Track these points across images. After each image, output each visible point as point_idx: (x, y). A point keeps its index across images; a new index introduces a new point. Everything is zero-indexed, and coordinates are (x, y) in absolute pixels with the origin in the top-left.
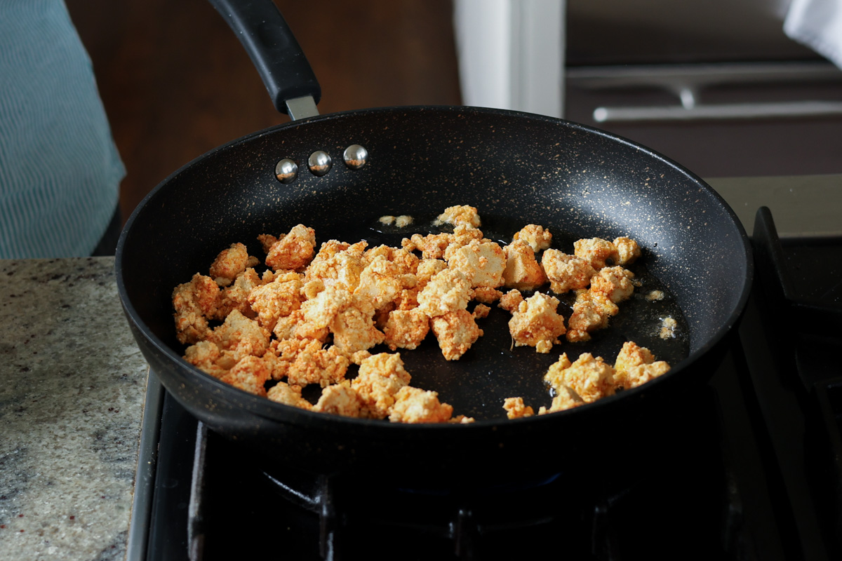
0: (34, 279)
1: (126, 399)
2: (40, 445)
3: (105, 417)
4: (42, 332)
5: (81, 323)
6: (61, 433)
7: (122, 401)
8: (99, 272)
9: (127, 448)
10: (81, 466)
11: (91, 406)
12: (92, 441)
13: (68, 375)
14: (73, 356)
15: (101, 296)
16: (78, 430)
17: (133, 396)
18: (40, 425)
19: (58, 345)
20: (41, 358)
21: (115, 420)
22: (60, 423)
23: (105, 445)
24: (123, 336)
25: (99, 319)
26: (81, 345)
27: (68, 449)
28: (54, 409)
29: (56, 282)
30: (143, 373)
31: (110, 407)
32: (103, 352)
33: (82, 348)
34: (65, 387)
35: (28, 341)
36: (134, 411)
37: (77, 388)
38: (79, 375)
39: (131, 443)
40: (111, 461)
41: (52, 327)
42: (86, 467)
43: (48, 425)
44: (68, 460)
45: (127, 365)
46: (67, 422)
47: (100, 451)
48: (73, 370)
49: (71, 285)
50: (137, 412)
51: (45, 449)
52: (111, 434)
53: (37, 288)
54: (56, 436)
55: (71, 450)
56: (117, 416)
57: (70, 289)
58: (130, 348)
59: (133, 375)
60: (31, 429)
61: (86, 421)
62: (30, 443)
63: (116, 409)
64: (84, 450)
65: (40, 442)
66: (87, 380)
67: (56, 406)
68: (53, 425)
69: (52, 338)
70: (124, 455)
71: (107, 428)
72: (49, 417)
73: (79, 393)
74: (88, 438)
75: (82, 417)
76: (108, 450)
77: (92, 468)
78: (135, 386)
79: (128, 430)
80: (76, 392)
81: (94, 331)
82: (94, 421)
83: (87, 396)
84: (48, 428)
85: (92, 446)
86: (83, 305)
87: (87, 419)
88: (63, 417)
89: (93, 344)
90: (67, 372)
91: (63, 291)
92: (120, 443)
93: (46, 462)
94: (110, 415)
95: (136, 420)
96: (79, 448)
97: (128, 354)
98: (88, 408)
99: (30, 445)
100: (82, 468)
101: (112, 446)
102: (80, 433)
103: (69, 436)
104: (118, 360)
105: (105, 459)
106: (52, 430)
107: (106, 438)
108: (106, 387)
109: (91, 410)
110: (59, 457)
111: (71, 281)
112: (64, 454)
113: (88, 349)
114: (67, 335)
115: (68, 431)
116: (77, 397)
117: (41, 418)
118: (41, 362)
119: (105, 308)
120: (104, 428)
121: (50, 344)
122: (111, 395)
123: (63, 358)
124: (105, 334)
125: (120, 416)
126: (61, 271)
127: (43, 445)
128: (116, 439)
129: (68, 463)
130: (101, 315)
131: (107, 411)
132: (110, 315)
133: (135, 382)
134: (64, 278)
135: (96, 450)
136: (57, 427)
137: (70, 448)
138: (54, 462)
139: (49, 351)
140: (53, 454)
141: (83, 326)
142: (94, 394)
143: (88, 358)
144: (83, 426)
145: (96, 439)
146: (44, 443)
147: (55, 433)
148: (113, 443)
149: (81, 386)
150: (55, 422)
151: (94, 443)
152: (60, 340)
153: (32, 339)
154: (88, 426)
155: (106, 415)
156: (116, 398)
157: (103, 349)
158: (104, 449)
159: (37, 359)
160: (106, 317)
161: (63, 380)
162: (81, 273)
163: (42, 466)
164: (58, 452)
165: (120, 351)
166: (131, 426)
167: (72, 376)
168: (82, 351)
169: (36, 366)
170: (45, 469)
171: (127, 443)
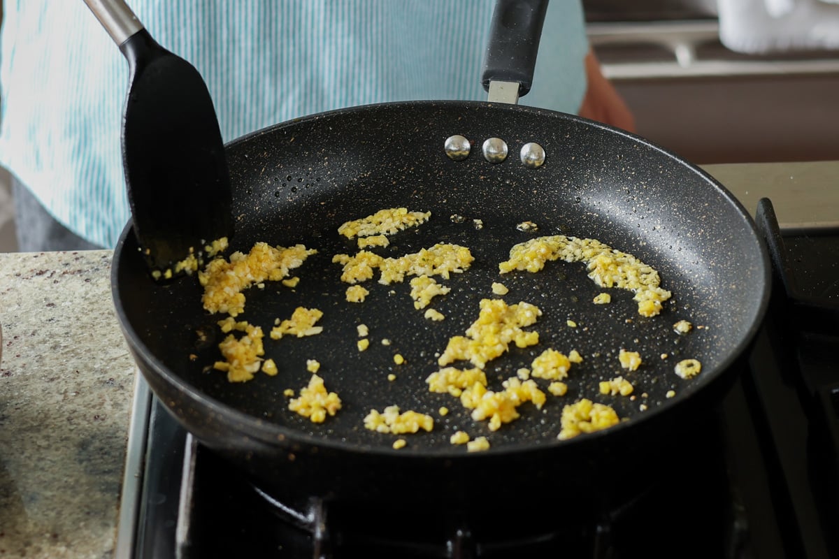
0: (18, 275)
1: (112, 405)
2: (23, 457)
3: (90, 425)
4: (25, 333)
5: (67, 323)
6: (44, 443)
7: (108, 407)
8: (85, 268)
9: (113, 459)
10: (65, 479)
11: (76, 414)
12: (77, 451)
13: (52, 380)
14: (57, 359)
15: (87, 293)
16: (62, 440)
17: (120, 402)
18: (23, 435)
19: (41, 346)
20: (24, 361)
21: (101, 428)
22: (44, 433)
23: (90, 456)
24: (109, 337)
25: (85, 319)
26: (65, 347)
27: (51, 461)
28: (37, 417)
29: (41, 278)
30: (131, 377)
31: (96, 414)
32: (88, 354)
33: (67, 350)
34: (49, 393)
35: (10, 343)
36: (121, 418)
37: (61, 394)
38: (64, 380)
39: (118, 454)
40: (97, 474)
41: (36, 328)
42: (70, 480)
43: (31, 435)
44: (52, 473)
45: (113, 368)
46: (51, 431)
47: (85, 463)
48: (57, 374)
49: (55, 282)
50: (124, 420)
51: (28, 462)
52: (97, 444)
53: (20, 284)
54: (39, 446)
55: (54, 462)
56: (103, 424)
57: (55, 285)
58: (117, 349)
59: (120, 379)
60: (14, 439)
61: (71, 430)
62: (12, 454)
63: (103, 417)
64: (68, 461)
65: (23, 453)
66: (72, 385)
67: (39, 413)
68: (36, 434)
69: (36, 339)
70: (110, 467)
71: (93, 437)
72: (32, 426)
73: (63, 400)
74: (72, 449)
75: (66, 426)
76: (93, 462)
77: (77, 481)
78: (122, 392)
79: (114, 440)
80: (60, 398)
81: (80, 331)
82: (80, 430)
83: (72, 402)
84: (31, 437)
85: (77, 457)
86: (68, 303)
87: (72, 427)
88: (47, 426)
89: (78, 346)
90: (51, 377)
91: (48, 288)
92: (106, 453)
93: (30, 475)
94: (96, 423)
95: (124, 429)
96: (63, 459)
97: (115, 356)
98: (72, 416)
99: (12, 457)
100: (66, 482)
101: (97, 456)
102: (64, 443)
103: (54, 446)
104: (104, 363)
105: (91, 471)
106: (35, 440)
107: (91, 448)
108: (91, 393)
109: (77, 417)
110: (42, 469)
111: (55, 277)
112: (47, 466)
113: (73, 351)
114: (52, 336)
115: (52, 441)
116: (62, 403)
117: (24, 426)
118: (24, 366)
119: (91, 307)
120: (89, 437)
121: (33, 347)
122: (97, 401)
123: (47, 361)
124: (91, 335)
125: (106, 424)
126: (46, 267)
127: (26, 457)
128: (102, 449)
129: (51, 476)
130: (87, 314)
131: (92, 419)
132: (96, 314)
133: (122, 387)
134: (48, 274)
135: (81, 462)
136: (40, 436)
137: (53, 459)
138: (36, 475)
139: (32, 353)
140: (36, 466)
141: (69, 326)
142: (79, 400)
143: (74, 360)
144: (67, 435)
145: (81, 449)
146: (27, 454)
147: (38, 443)
148: (98, 454)
149: (66, 392)
150: (39, 431)
151: (79, 454)
152: (45, 342)
153: (15, 341)
154: (73, 435)
155: (91, 423)
156: (102, 404)
157: (89, 350)
158: (89, 460)
159: (20, 362)
160: (92, 315)
161: (46, 385)
162: (67, 268)
163: (24, 480)
164: (42, 464)
165: (107, 353)
166: (118, 434)
167: (56, 381)
168: (66, 353)
169: (19, 371)
170: (28, 483)
171: (113, 454)
